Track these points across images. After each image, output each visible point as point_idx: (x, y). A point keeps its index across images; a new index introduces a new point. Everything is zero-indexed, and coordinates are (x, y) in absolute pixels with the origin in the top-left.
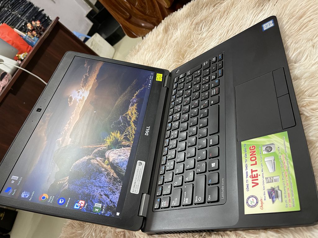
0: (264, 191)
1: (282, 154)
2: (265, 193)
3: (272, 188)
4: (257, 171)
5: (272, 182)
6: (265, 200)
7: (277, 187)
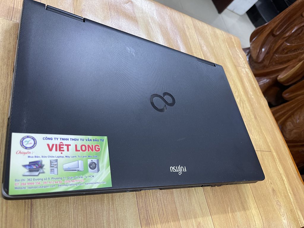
0: (41, 157)
1: (85, 179)
2: (37, 157)
3: (44, 165)
4: (68, 150)
5: (51, 166)
6: (29, 157)
7: (43, 171)
